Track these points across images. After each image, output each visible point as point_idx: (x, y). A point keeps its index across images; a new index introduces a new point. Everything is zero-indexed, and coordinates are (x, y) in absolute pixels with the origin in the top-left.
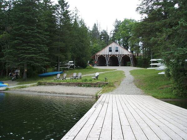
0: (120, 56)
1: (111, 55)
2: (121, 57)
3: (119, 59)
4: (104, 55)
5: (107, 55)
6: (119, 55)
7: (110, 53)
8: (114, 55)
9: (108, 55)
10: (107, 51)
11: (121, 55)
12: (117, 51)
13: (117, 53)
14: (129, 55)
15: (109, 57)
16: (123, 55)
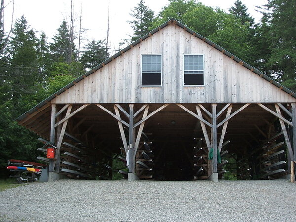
0: (214, 116)
1: (152, 107)
2: (219, 120)
3: (208, 129)
4: (110, 106)
5: (125, 106)
6: (208, 106)
7: (149, 95)
8: (173, 108)
9: (137, 106)
10: (129, 83)
11: (220, 106)
12: (194, 79)
13: (197, 95)
14: (272, 105)
15: (145, 117)
16: (236, 106)
